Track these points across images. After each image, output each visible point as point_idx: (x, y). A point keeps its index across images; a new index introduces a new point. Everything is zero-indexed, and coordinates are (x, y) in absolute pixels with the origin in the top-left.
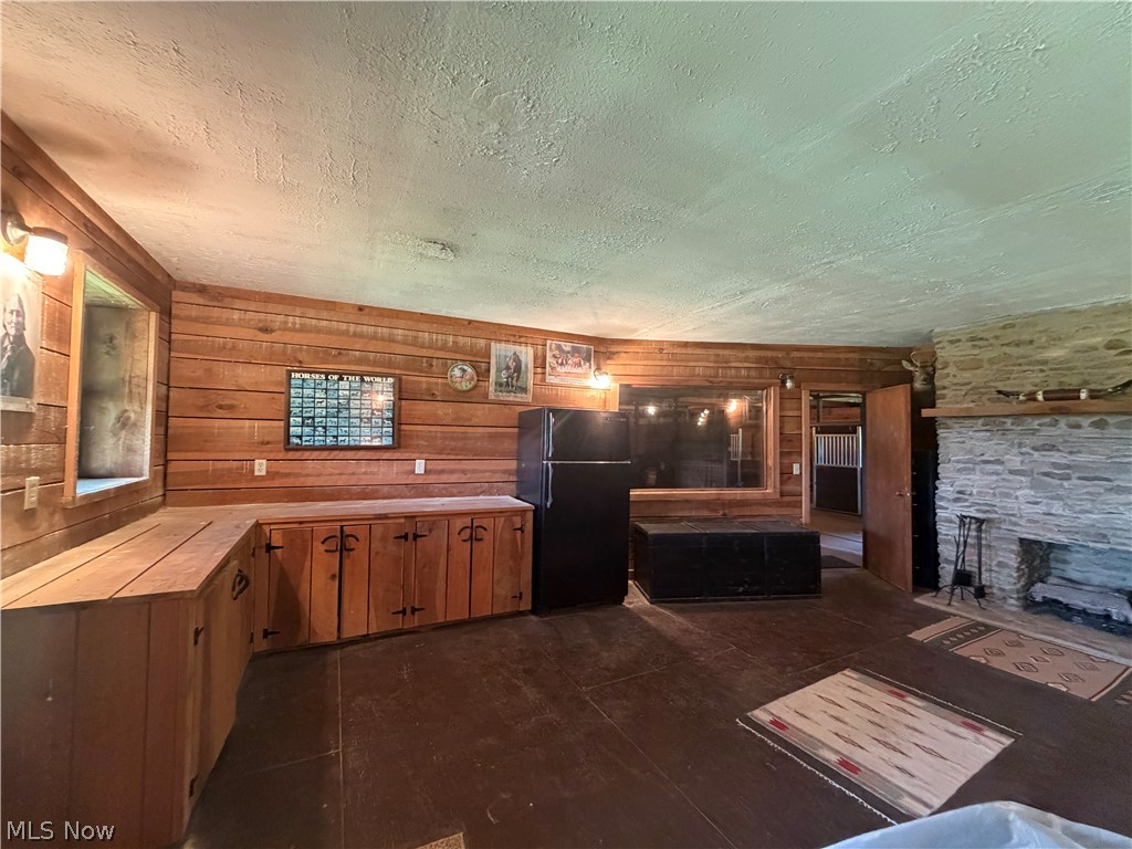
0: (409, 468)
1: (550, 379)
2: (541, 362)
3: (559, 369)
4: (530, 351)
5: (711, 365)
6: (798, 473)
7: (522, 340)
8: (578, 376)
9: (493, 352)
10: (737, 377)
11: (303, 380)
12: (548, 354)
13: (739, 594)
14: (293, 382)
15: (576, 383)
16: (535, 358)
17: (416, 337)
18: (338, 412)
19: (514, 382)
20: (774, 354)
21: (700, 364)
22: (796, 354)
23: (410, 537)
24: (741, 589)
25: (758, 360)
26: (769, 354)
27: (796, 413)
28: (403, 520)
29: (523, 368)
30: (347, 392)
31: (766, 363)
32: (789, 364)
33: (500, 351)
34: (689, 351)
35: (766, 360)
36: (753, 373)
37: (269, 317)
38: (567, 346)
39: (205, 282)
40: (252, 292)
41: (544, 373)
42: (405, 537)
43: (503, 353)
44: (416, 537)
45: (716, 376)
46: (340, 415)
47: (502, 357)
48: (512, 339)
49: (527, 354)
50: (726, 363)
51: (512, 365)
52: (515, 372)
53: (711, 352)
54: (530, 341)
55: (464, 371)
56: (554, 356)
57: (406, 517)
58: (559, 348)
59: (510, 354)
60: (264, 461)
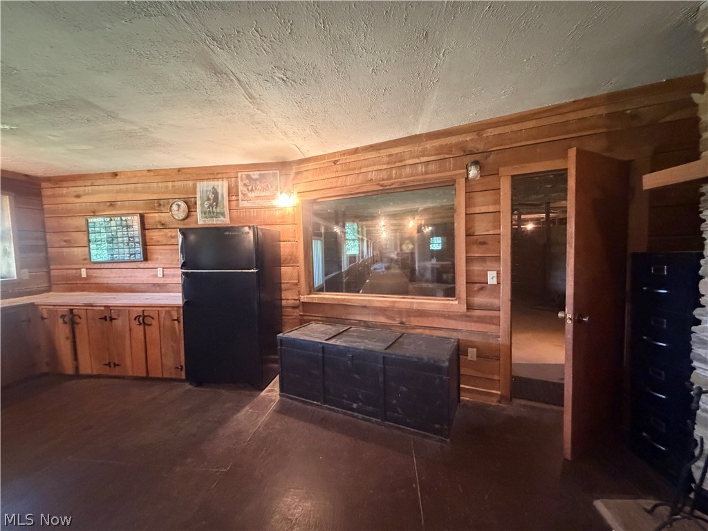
0: (155, 273)
1: (243, 204)
2: (232, 192)
3: (251, 195)
4: (226, 184)
5: (385, 167)
6: (494, 282)
7: (219, 176)
8: (266, 198)
9: (198, 189)
10: (413, 175)
11: (94, 223)
12: (240, 184)
13: (352, 409)
14: (90, 224)
15: (266, 203)
16: (229, 189)
17: (149, 187)
18: (112, 240)
19: (214, 210)
20: (460, 138)
21: (369, 169)
22: (491, 132)
23: (108, 319)
24: (355, 406)
25: (439, 150)
26: (453, 140)
27: (491, 209)
28: (103, 308)
29: (220, 197)
30: (115, 228)
31: (450, 152)
32: (481, 147)
33: (204, 187)
34: (362, 156)
35: (449, 149)
36: (432, 167)
37: (77, 189)
38: (255, 175)
39: (49, 176)
40: (67, 176)
41: (238, 200)
42: (105, 318)
43: (205, 189)
44: (112, 319)
45: (390, 178)
46: (114, 242)
47: (205, 192)
48: (211, 177)
49: (222, 187)
50: (401, 161)
51: (212, 196)
52: (214, 201)
53: (384, 152)
54: (225, 176)
55: (179, 206)
56: (245, 185)
57: (105, 306)
58: (248, 177)
59: (210, 188)
60: (85, 270)
